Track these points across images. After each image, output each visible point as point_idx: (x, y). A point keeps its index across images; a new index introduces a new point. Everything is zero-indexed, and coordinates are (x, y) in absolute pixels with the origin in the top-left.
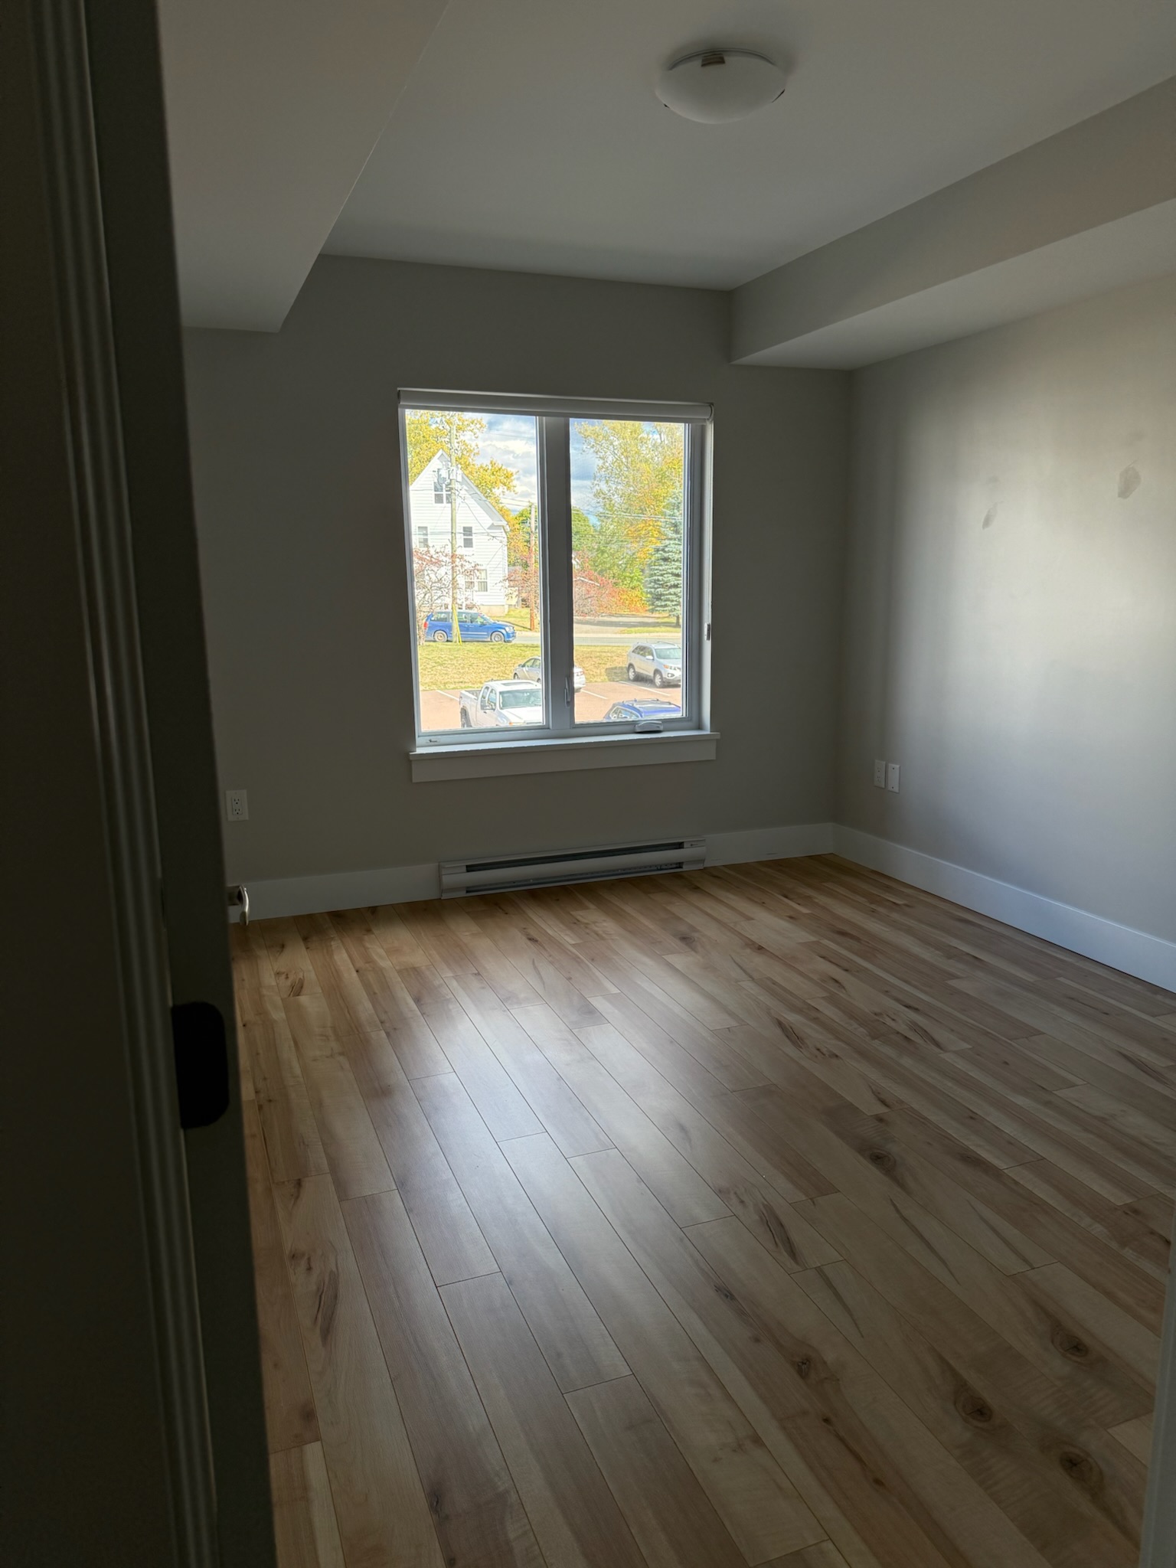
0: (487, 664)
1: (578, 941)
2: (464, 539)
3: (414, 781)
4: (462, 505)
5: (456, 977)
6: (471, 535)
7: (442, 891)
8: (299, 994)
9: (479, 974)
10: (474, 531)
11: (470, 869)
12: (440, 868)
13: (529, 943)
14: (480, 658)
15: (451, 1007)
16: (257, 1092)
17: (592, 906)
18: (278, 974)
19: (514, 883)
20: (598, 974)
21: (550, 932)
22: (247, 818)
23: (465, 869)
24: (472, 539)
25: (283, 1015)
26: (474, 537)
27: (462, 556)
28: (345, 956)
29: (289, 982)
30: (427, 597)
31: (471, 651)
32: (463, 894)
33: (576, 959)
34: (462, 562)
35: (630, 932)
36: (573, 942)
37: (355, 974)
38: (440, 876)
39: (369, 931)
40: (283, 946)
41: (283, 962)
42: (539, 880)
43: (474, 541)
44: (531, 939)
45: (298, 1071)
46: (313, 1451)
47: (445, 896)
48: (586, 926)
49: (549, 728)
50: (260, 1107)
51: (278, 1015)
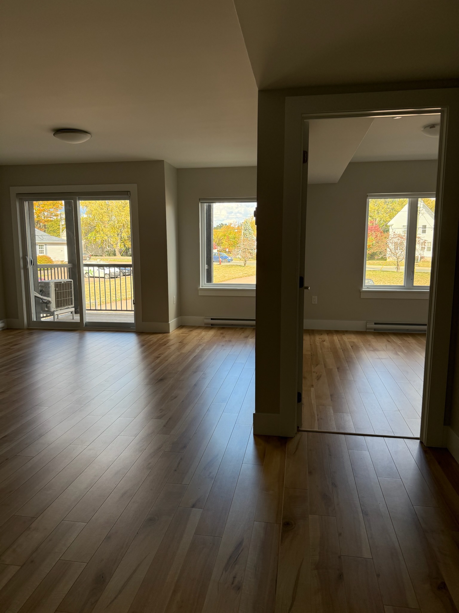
0: (426, 281)
1: (402, 343)
2: (422, 230)
3: (361, 298)
4: (422, 216)
5: (364, 345)
6: (426, 228)
7: (367, 329)
8: (324, 342)
9: (370, 345)
10: (427, 227)
11: (375, 324)
12: (366, 323)
13: (387, 342)
14: (423, 278)
15: (360, 349)
16: (311, 353)
17: (411, 337)
18: (319, 338)
19: (389, 330)
20: (403, 349)
21: (394, 340)
22: (317, 303)
23: (374, 324)
24: (426, 230)
25: (319, 344)
26: (427, 229)
27: (419, 237)
28: (336, 337)
29: (322, 340)
30: (402, 253)
31: (419, 275)
32: (373, 331)
33: (399, 346)
34: (419, 239)
35: (419, 343)
36: (400, 343)
37: (338, 341)
38: (366, 326)
39: (344, 334)
40: (322, 334)
41: (321, 337)
42: (396, 330)
43: (427, 232)
44: (388, 341)
45: (320, 352)
46: (312, 389)
47: (368, 330)
48: (406, 340)
49: (405, 286)
50: (311, 355)
51: (318, 344)
